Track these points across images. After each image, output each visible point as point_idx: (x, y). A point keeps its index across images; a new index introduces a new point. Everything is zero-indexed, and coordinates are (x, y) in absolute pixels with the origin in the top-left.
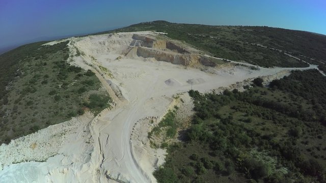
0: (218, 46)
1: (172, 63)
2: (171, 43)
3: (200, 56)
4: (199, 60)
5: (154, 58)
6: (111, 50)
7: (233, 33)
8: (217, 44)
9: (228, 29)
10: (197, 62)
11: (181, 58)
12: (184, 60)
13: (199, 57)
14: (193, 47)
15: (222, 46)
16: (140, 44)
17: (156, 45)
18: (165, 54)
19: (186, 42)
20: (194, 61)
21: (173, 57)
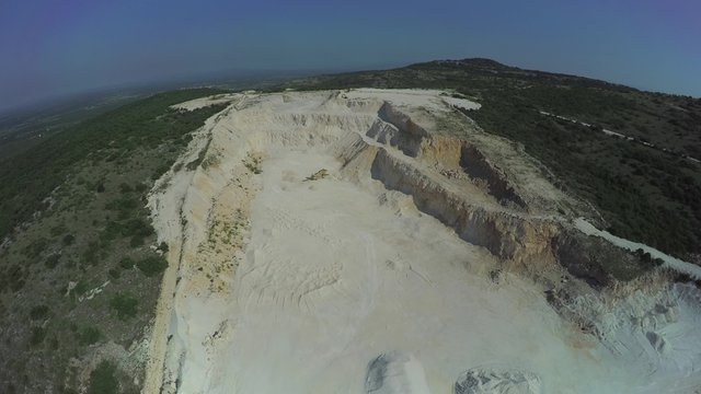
0: (626, 170)
1: (459, 232)
2: (475, 152)
3: (560, 227)
4: (554, 241)
5: (411, 197)
6: (317, 139)
7: (671, 122)
8: (623, 162)
9: (653, 105)
10: (545, 250)
11: (491, 224)
12: (497, 234)
13: (554, 229)
14: (544, 174)
15: (638, 172)
16: (388, 137)
17: (430, 152)
18: (444, 194)
19: (527, 149)
20: (532, 246)
21: (466, 214)
